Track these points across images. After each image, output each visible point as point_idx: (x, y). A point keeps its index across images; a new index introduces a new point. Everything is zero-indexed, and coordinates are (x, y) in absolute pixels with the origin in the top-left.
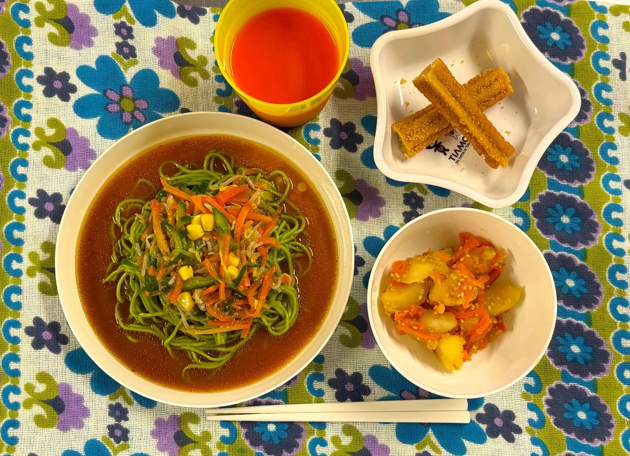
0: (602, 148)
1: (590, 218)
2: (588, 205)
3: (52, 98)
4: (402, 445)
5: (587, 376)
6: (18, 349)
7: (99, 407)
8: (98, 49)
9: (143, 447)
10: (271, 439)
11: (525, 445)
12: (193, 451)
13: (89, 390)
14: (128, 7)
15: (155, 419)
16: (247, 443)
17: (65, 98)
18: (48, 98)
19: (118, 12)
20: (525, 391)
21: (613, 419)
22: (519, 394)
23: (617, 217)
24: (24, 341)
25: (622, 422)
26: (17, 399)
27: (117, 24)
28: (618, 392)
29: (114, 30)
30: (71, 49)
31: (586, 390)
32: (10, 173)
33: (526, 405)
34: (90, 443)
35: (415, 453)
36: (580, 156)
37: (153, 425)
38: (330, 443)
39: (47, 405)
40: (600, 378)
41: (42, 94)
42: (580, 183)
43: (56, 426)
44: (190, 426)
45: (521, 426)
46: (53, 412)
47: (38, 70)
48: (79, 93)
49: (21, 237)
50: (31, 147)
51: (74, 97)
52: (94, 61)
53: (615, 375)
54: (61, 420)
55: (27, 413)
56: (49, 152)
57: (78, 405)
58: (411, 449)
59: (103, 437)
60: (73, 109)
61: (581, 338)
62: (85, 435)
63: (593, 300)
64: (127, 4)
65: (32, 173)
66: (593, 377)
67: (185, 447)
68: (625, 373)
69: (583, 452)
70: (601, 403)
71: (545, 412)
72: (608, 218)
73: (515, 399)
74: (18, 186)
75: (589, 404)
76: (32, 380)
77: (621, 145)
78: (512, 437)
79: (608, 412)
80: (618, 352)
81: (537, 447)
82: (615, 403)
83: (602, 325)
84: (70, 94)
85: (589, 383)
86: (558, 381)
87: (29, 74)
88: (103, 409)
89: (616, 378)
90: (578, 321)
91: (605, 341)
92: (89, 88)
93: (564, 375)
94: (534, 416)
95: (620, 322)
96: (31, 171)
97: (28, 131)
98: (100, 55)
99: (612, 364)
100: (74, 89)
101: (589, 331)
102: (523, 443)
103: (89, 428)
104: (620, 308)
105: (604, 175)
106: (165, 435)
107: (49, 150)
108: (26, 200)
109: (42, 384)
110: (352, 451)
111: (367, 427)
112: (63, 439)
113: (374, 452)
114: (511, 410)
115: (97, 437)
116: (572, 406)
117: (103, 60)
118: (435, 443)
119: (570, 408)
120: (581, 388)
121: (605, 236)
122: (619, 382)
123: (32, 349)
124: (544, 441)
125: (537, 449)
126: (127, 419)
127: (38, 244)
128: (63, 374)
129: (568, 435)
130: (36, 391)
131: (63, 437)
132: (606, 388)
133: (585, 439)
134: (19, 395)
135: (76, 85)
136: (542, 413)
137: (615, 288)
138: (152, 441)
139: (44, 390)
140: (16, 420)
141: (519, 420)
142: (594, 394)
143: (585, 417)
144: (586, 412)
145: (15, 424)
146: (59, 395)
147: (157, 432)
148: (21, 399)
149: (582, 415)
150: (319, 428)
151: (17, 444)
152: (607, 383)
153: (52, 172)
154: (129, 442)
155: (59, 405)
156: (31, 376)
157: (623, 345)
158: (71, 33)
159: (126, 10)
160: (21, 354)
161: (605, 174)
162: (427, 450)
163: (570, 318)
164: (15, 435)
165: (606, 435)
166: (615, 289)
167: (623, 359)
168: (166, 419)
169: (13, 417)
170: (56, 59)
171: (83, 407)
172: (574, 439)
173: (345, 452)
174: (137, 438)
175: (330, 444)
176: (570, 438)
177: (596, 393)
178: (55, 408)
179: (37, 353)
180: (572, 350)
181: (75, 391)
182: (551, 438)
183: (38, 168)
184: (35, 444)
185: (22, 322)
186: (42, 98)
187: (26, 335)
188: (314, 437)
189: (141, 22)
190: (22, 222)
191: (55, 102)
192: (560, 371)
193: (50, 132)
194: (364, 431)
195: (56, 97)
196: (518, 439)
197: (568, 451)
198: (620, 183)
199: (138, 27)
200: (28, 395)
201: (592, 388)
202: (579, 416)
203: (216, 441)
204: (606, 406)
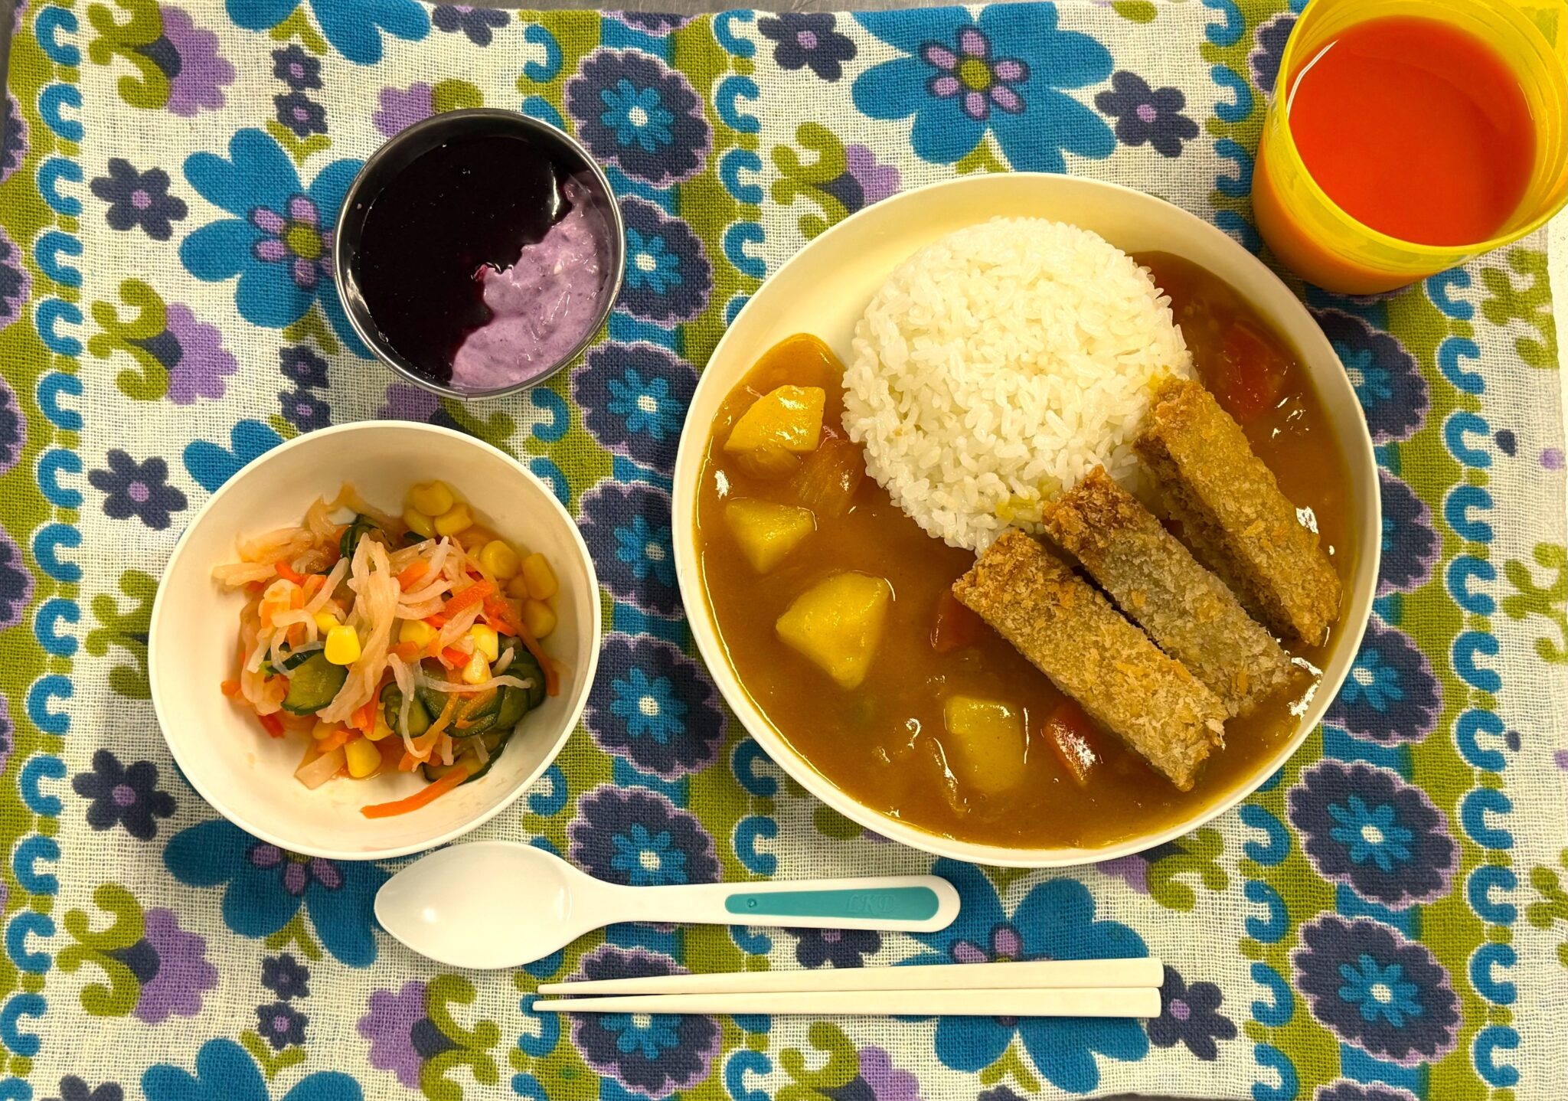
0: (1444, 352)
1: (1416, 521)
2: (1410, 489)
3: (129, 232)
4: (947, 1071)
5: (1398, 900)
6: (55, 828)
7: (240, 964)
8: (234, 112)
9: (337, 1058)
10: (638, 1049)
11: (1240, 1065)
12: (455, 1068)
13: (218, 925)
14: (308, 13)
15: (370, 991)
16: (582, 1054)
17: (159, 231)
18: (120, 232)
19: (284, 22)
20: (1248, 936)
21: (1457, 1001)
22: (1234, 942)
23: (1479, 518)
24: (71, 808)
25: (1478, 1008)
26: (43, 946)
27: (280, 51)
28: (1472, 937)
29: (272, 65)
30: (172, 114)
31: (1393, 934)
32: (40, 407)
33: (1249, 969)
34: (212, 1049)
35: (979, 1091)
36: (1391, 371)
37: (364, 1007)
38: (778, 1065)
39: (115, 962)
40: (1430, 903)
41: (104, 222)
42: (1392, 437)
43: (134, 1010)
44: (450, 1008)
45: (1234, 1020)
46: (128, 979)
47: (94, 164)
48: (192, 219)
49: (73, 560)
50: (86, 348)
51: (181, 230)
52: (227, 143)
53: (1466, 894)
54: (146, 997)
55: (66, 980)
56: (130, 363)
57: (191, 959)
58: (968, 1083)
59: (244, 1034)
60: (179, 258)
61: (1387, 807)
62: (202, 1029)
63: (1417, 715)
64: (306, 6)
65: (93, 410)
66: (1413, 902)
67: (435, 1058)
68: (1489, 893)
69: (1379, 1082)
70: (1430, 963)
71: (1295, 986)
72: (1457, 520)
73: (1225, 955)
74: (62, 440)
75: (1399, 966)
76: (86, 903)
77: (1488, 345)
78: (1211, 1046)
79: (1445, 985)
80: (1474, 842)
81: (1269, 1070)
82: (1464, 964)
83: (1438, 776)
84: (171, 222)
85: (1401, 916)
86: (1328, 911)
87: (73, 172)
88: (251, 969)
89: (1467, 902)
90: (1380, 766)
91: (1444, 815)
92: (214, 207)
93: (1343, 895)
94: (1267, 996)
95: (1481, 769)
96: (89, 405)
97: (76, 309)
98: (240, 127)
99: (1459, 870)
100: (179, 210)
101: (1406, 791)
102: (1236, 1060)
103: (213, 1013)
104: (1482, 737)
105: (1450, 417)
106: (391, 1030)
107: (130, 358)
108: (83, 475)
109: (109, 912)
110: (828, 1085)
111: (867, 1028)
112: (148, 1040)
113: (881, 1088)
114: (1212, 981)
115: (230, 1035)
116: (1360, 971)
117: (247, 142)
118: (1026, 1065)
119: (1355, 977)
120: (1381, 929)
121: (1449, 563)
122: (1474, 913)
123: (87, 828)
124: (1288, 1054)
125: (1269, 1075)
126: (304, 993)
127: (114, 578)
128: (157, 888)
129: (1347, 1041)
130: (92, 929)
131: (149, 1036)
132: (1442, 928)
133: (1385, 1051)
134: (51, 938)
135: (184, 199)
136: (1287, 987)
137: (1471, 688)
138: (359, 1044)
139: (112, 927)
140: (38, 996)
141: (1230, 1007)
142: (1411, 941)
143: (1389, 999)
144: (1393, 985)
145: (34, 1006)
146: (146, 937)
147: (374, 1023)
148: (54, 947)
149: (1382, 993)
150: (753, 1029)
151: (37, 1054)
152: (1444, 914)
153: (140, 409)
154: (307, 1047)
155: (146, 960)
156: (83, 894)
157: (1486, 824)
158: (173, 76)
159: (301, 19)
160: (63, 840)
161: (1453, 413)
162: (1006, 1083)
163: (1360, 760)
164: (33, 1030)
165: (1438, 1041)
166: (1471, 691)
167: (1485, 859)
168: (395, 992)
169: (30, 989)
170: (136, 139)
171: (203, 963)
172: (1359, 1051)
173: (813, 1088)
174: (326, 1037)
175: (778, 1069)
176: (1352, 1048)
177: (1416, 939)
178: (135, 969)
179: (100, 838)
180: (1365, 837)
181: (186, 926)
182: (1305, 1046)
183: (107, 400)
184: (79, 1055)
185: (68, 763)
186: (104, 231)
187: (75, 795)
188: (741, 1049)
189: (342, 51)
190: (74, 525)
191: (136, 241)
192: (1334, 887)
193: (129, 314)
194: (859, 1036)
195: (138, 230)
196: (1225, 1050)
197: (1345, 1079)
198: (1487, 437)
199: (333, 63)
200: (71, 938)
201: (1407, 928)
202: (1375, 994)
203: (509, 1046)
204: (1441, 971)
